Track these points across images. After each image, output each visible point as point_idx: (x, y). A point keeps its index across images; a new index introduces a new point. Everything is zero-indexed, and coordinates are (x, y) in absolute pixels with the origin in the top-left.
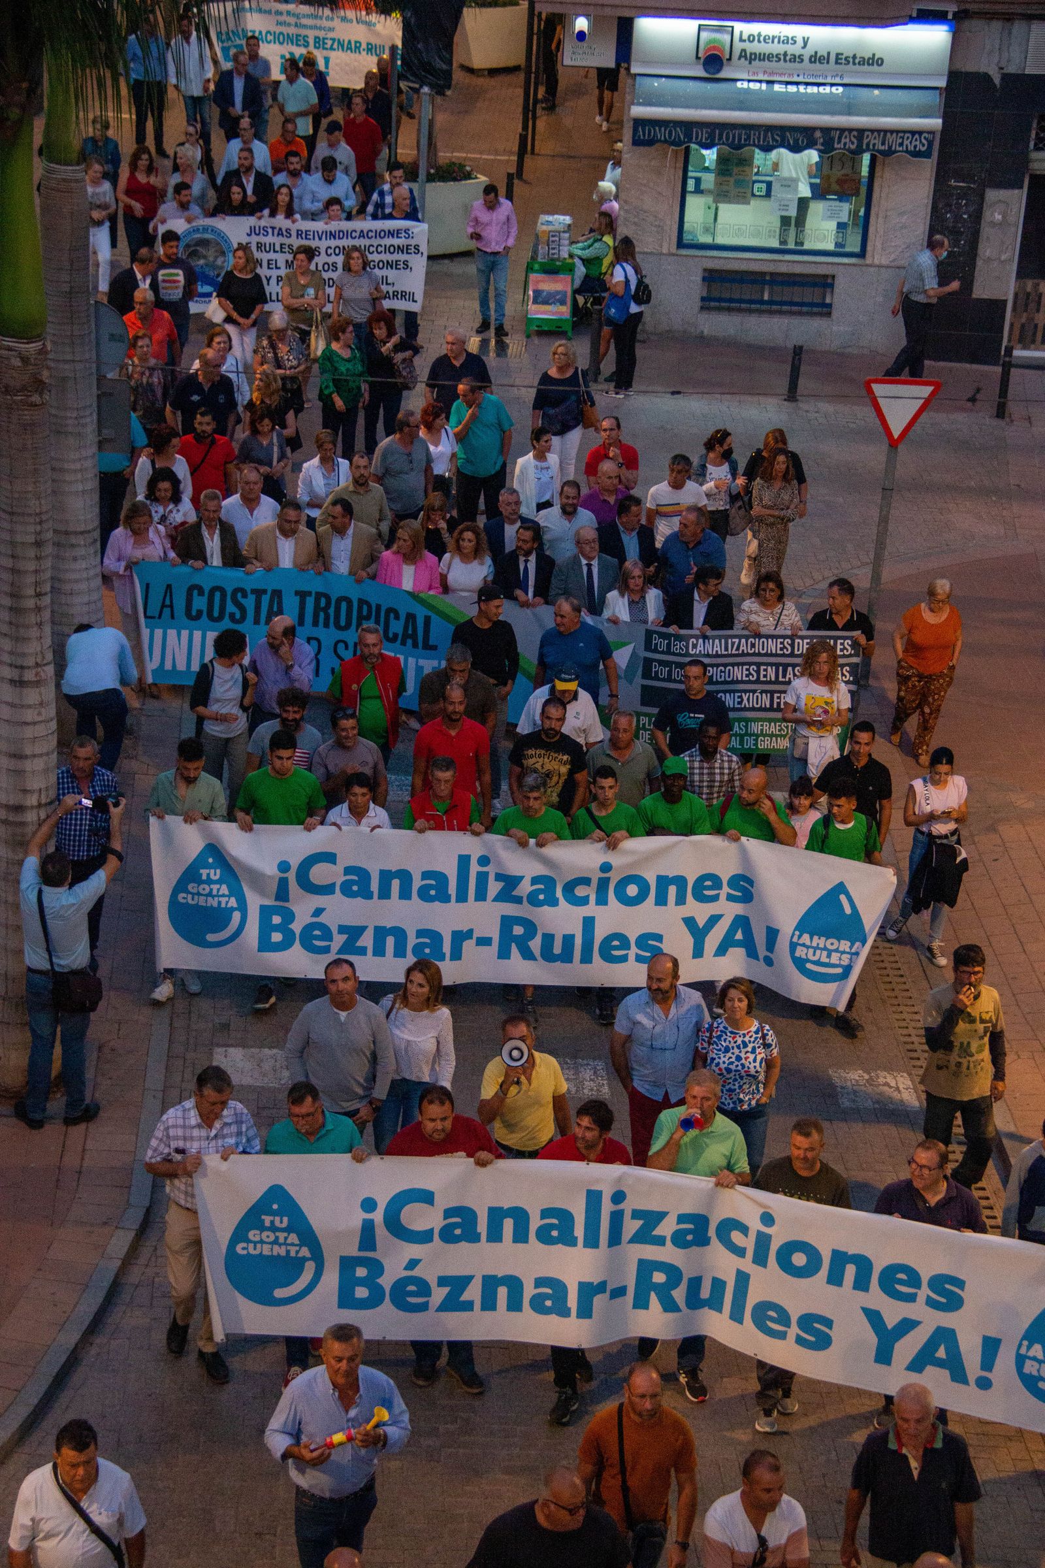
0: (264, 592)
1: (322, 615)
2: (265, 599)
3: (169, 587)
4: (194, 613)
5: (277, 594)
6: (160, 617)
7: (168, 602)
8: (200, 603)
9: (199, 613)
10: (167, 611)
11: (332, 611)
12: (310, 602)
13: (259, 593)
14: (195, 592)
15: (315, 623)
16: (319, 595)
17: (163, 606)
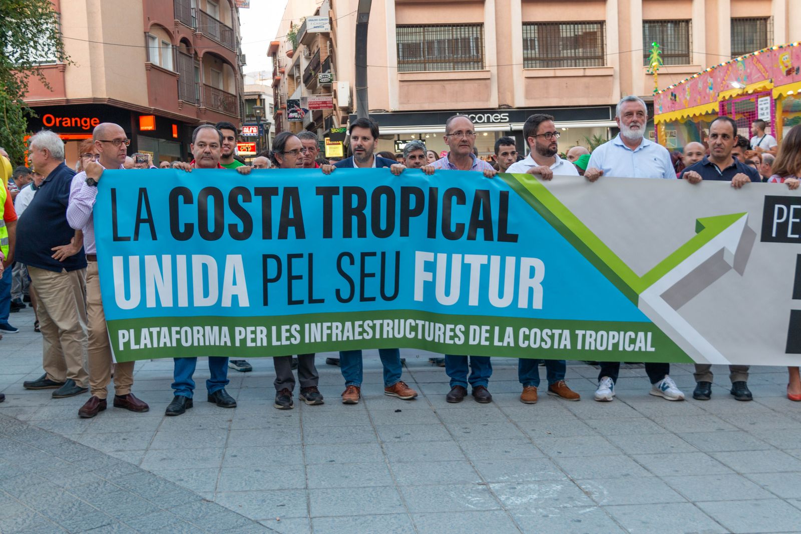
0: (274, 191)
1: (355, 219)
2: (277, 202)
3: (143, 192)
4: (182, 229)
5: (292, 193)
6: (136, 238)
7: (144, 215)
8: (188, 214)
9: (189, 227)
10: (145, 228)
11: (368, 212)
12: (338, 201)
13: (266, 193)
14: (181, 198)
15: (347, 233)
16: (349, 191)
17: (139, 221)
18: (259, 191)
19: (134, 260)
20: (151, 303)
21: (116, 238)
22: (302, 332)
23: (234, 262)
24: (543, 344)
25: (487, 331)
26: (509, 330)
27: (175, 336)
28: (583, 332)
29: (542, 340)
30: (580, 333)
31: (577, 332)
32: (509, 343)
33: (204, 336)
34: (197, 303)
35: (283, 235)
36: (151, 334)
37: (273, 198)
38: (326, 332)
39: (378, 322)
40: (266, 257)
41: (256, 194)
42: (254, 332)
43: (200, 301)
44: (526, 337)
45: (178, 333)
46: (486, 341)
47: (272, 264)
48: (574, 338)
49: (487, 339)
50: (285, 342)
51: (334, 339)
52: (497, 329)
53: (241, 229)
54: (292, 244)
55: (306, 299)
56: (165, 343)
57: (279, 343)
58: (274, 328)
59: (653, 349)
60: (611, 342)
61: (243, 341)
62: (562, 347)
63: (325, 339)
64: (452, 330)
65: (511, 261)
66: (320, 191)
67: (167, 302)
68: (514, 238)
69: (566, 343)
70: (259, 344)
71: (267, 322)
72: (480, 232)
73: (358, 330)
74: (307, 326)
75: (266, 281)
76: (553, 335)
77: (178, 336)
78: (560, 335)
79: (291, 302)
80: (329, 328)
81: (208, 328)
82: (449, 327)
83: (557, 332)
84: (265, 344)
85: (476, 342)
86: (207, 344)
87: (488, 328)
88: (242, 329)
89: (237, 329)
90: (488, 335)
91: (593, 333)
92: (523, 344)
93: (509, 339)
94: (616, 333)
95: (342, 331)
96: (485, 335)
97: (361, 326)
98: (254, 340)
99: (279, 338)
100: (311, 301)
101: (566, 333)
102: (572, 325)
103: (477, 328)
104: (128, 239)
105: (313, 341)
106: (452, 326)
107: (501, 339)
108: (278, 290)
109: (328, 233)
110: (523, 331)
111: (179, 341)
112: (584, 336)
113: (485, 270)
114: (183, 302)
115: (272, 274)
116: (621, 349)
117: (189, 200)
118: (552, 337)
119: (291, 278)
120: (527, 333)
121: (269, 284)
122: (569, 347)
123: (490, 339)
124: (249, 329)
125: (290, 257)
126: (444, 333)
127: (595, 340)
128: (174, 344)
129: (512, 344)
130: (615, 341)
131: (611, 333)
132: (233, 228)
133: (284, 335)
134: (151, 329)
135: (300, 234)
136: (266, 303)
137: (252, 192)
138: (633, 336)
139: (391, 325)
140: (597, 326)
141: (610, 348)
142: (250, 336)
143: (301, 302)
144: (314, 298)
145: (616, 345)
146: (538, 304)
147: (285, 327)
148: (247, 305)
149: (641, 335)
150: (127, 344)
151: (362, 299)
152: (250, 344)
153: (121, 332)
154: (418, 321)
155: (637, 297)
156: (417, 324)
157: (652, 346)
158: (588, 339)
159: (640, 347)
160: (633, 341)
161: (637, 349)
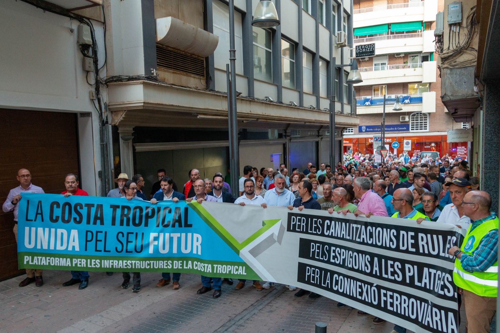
18: (87, 205)
19: (33, 229)
20: (39, 247)
21: (27, 220)
22: (100, 263)
23: (74, 232)
25: (181, 263)
26: (190, 262)
27: (48, 261)
29: (201, 267)
30: (215, 266)
31: (214, 265)
32: (190, 267)
33: (59, 262)
34: (57, 249)
35: (95, 223)
36: (38, 259)
37: (92, 208)
39: (133, 262)
40: (87, 232)
41: (85, 206)
42: (81, 261)
43: (59, 248)
45: (49, 259)
46: (180, 267)
47: (89, 234)
48: (213, 268)
50: (93, 266)
51: (114, 267)
52: (185, 262)
53: (78, 220)
54: (98, 227)
55: (103, 250)
56: (43, 264)
57: (91, 266)
58: (89, 260)
59: (246, 274)
60: (228, 270)
61: (76, 264)
62: (208, 271)
63: (110, 267)
65: (189, 235)
66: (112, 206)
67: (45, 247)
68: (190, 226)
69: (210, 270)
70: (82, 266)
71: (86, 257)
72: (177, 224)
74: (103, 261)
75: (87, 241)
77: (49, 261)
78: (207, 267)
79: (96, 250)
80: (112, 263)
81: (62, 259)
82: (165, 261)
83: (206, 265)
84: (85, 266)
85: (176, 268)
86: (61, 265)
88: (76, 260)
89: (74, 260)
91: (221, 266)
92: (195, 268)
94: (230, 266)
95: (118, 264)
97: (126, 263)
98: (80, 264)
99: (91, 264)
100: (105, 251)
101: (210, 266)
102: (212, 263)
103: (176, 262)
104: (32, 220)
105: (105, 267)
107: (187, 266)
108: (91, 245)
109: (113, 223)
110: (195, 262)
111: (49, 263)
112: (217, 267)
113: (179, 239)
114: (52, 247)
115: (89, 238)
116: (232, 273)
117: (58, 207)
118: (204, 267)
119: (97, 241)
120: (197, 263)
121: (88, 243)
122: (211, 272)
123: (182, 266)
124: (79, 260)
125: (97, 232)
126: (163, 264)
127: (222, 269)
128: (47, 264)
130: (230, 269)
131: (228, 266)
132: (75, 219)
133: (93, 263)
134: (38, 257)
135: (102, 223)
136: (86, 250)
137: (84, 205)
138: (237, 268)
139: (139, 263)
140: (222, 263)
141: (228, 273)
142: (79, 263)
143: (101, 251)
145: (230, 271)
146: (200, 252)
147: (93, 260)
148: (79, 250)
149: (241, 267)
150: (28, 262)
151: (127, 251)
152: (79, 265)
153: (26, 257)
154: (150, 262)
155: (239, 251)
156: (150, 263)
157: (245, 272)
158: (218, 268)
159: (240, 273)
160: (237, 270)
161: (239, 273)
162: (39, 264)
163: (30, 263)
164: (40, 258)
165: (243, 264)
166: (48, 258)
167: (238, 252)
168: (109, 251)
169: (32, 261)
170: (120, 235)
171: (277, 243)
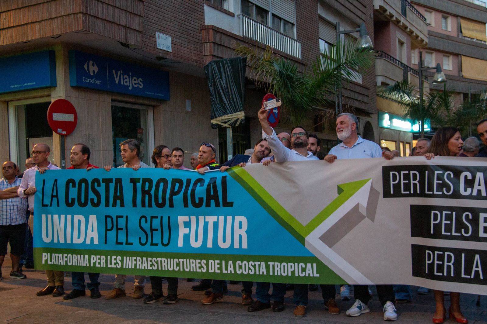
0: (111, 180)
1: (147, 196)
2: (112, 186)
3: (56, 181)
4: (70, 201)
5: (119, 181)
6: (51, 205)
7: (55, 194)
8: (73, 193)
9: (73, 200)
10: (55, 200)
11: (153, 192)
12: (139, 186)
13: (107, 181)
14: (71, 184)
15: (144, 204)
16: (145, 180)
17: (53, 196)
18: (104, 180)
19: (50, 217)
20: (56, 241)
21: (43, 205)
22: (122, 261)
23: (93, 219)
24: (250, 271)
25: (218, 264)
26: (230, 262)
27: (65, 259)
28: (273, 263)
29: (249, 269)
30: (271, 264)
31: (269, 263)
32: (231, 271)
33: (77, 260)
34: (75, 242)
35: (114, 205)
36: (56, 257)
37: (110, 184)
38: (134, 262)
39: (159, 259)
40: (107, 217)
41: (103, 182)
42: (100, 259)
44: (240, 267)
45: (66, 257)
46: (218, 270)
47: (109, 221)
48: (268, 267)
49: (219, 269)
50: (113, 266)
51: (138, 268)
52: (223, 262)
53: (96, 201)
54: (118, 210)
55: (125, 242)
56: (61, 263)
57: (111, 266)
58: (109, 257)
59: (318, 275)
60: (290, 270)
61: (95, 263)
62: (261, 273)
63: (133, 267)
64: (200, 263)
65: (229, 218)
66: (131, 180)
67: (62, 240)
68: (231, 204)
69: (263, 270)
70: (102, 266)
71: (106, 253)
72: (213, 202)
73: (150, 263)
74: (125, 257)
75: (107, 230)
76: (255, 265)
78: (259, 265)
79: (117, 243)
80: (136, 260)
81: (79, 256)
82: (198, 261)
83: (257, 263)
84: (105, 266)
85: (213, 271)
86: (79, 265)
87: (219, 261)
88: (94, 256)
89: (92, 256)
90: (219, 266)
91: (279, 264)
92: (239, 272)
93: (231, 269)
94: (292, 264)
95: (142, 263)
96: (218, 266)
97: (151, 261)
98: (100, 263)
99: (111, 263)
100: (127, 243)
101: (263, 264)
102: (267, 259)
103: (213, 261)
104: (48, 205)
105: (127, 267)
106: (199, 261)
107: (226, 269)
108: (112, 236)
109: (134, 204)
110: (238, 263)
111: (66, 262)
112: (273, 266)
113: (216, 225)
114: (69, 241)
115: (109, 227)
116: (297, 275)
117: (74, 186)
118: (255, 267)
119: (118, 229)
120: (241, 264)
121: (108, 232)
122: (265, 273)
123: (220, 269)
124: (98, 257)
125: (117, 217)
126: (196, 265)
127: (280, 269)
128: (64, 264)
129: (233, 272)
130: (293, 269)
131: (290, 264)
132: (92, 200)
133: (114, 261)
135: (122, 205)
137: (101, 181)
138: (304, 266)
139: (166, 262)
140: (281, 259)
141: (290, 275)
142: (98, 261)
143: (122, 243)
144: (128, 242)
145: (293, 272)
146: (245, 246)
147: (114, 257)
148: (98, 243)
149: (309, 265)
150: (46, 261)
151: (152, 244)
152: (98, 265)
153: (44, 254)
154: (180, 260)
155: (304, 239)
156: (179, 262)
157: (317, 273)
158: (276, 269)
159: (309, 274)
160: (304, 270)
161: (307, 275)
162: (57, 264)
163: (49, 263)
164: (57, 255)
165: (312, 259)
166: (65, 255)
167: (302, 240)
168: (132, 244)
169: (51, 261)
170: (143, 220)
171: (367, 220)
